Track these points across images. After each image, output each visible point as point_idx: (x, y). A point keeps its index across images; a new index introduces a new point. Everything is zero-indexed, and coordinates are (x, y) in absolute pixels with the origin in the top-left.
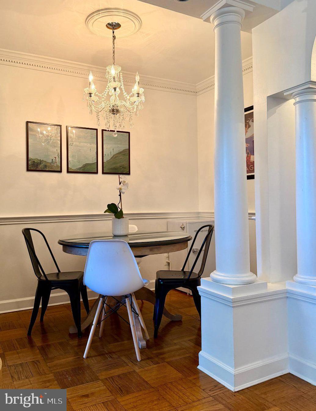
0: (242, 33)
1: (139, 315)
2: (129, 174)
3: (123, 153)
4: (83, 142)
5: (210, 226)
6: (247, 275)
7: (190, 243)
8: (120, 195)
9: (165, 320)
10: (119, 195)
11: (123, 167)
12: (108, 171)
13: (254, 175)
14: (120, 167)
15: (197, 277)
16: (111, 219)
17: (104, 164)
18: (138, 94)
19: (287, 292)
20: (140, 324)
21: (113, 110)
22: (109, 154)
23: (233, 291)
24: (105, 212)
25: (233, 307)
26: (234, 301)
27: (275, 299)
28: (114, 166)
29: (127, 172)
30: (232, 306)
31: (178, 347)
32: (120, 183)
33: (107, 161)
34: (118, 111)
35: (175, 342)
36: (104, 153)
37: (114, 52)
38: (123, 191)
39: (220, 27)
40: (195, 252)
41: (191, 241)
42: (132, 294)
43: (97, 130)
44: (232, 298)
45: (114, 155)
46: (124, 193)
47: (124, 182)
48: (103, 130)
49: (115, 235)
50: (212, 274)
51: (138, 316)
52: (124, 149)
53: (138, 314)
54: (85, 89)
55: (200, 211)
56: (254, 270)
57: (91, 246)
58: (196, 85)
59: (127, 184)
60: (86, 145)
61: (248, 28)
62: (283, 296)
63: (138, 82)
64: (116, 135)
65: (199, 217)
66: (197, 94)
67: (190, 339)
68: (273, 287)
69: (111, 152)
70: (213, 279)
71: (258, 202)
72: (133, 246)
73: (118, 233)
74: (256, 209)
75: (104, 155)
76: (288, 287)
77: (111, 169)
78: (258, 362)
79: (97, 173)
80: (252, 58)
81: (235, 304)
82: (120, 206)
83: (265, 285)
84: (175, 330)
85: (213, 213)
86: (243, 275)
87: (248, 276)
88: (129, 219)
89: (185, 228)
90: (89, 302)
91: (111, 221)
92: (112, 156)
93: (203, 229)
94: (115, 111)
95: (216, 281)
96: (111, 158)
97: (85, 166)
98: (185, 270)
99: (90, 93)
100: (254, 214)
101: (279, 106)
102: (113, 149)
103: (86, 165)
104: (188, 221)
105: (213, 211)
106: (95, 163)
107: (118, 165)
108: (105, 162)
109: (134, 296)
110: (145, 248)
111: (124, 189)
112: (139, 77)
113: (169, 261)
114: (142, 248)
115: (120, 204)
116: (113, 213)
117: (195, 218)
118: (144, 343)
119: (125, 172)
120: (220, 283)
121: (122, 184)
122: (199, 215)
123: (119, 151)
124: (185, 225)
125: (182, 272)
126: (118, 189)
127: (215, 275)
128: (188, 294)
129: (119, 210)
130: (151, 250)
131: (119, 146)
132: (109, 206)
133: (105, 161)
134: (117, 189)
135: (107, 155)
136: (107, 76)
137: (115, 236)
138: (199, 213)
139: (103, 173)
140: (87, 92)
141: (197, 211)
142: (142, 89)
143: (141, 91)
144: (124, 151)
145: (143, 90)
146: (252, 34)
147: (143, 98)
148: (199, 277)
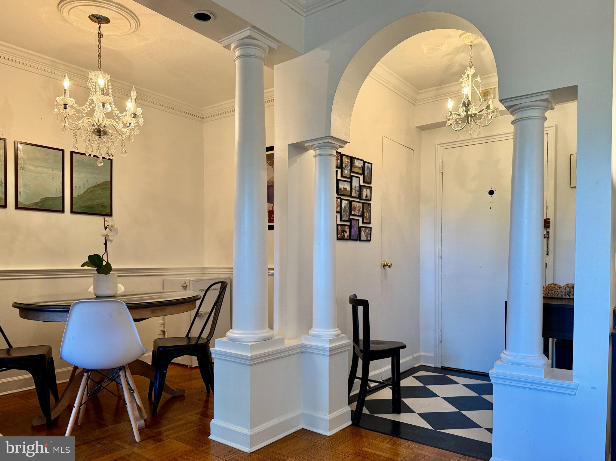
0: (265, 67)
1: (135, 391)
2: (111, 215)
3: (103, 187)
4: (42, 167)
5: (223, 283)
6: (265, 331)
7: (198, 302)
8: (106, 244)
9: (165, 396)
10: (104, 244)
11: (102, 206)
12: (79, 210)
13: (274, 225)
14: (99, 205)
15: (206, 341)
16: (92, 275)
17: (74, 199)
18: (135, 114)
19: (302, 346)
20: (135, 401)
21: (99, 131)
22: (82, 186)
23: (252, 348)
24: (82, 266)
25: (251, 365)
26: (252, 359)
27: (291, 355)
28: (89, 203)
29: (109, 212)
30: (250, 363)
31: (183, 422)
32: (106, 228)
33: (78, 196)
34: (105, 133)
35: (179, 417)
36: (74, 185)
37: (100, 54)
38: (110, 238)
39: (242, 59)
40: (200, 315)
41: (199, 301)
42: (126, 366)
43: (63, 151)
44: (250, 355)
45: (88, 189)
46: (111, 241)
47: (112, 226)
48: (72, 153)
49: (98, 295)
50: (228, 334)
51: (133, 392)
52: (104, 181)
53: (133, 390)
54: (57, 98)
55: (206, 266)
56: (271, 327)
57: (72, 309)
58: (202, 109)
59: (116, 229)
60: (47, 172)
61: (271, 65)
62: (299, 351)
63: (135, 100)
64: (102, 164)
65: (204, 273)
66: (204, 120)
67: (196, 412)
68: (289, 343)
69: (84, 183)
70: (230, 338)
71: (277, 256)
72: (132, 307)
73: (103, 292)
74: (275, 264)
75: (74, 188)
76: (304, 342)
77: (84, 207)
78: (274, 420)
79: (63, 211)
80: (274, 90)
81: (254, 361)
82: (105, 258)
83: (282, 340)
84: (176, 405)
85: (232, 268)
86: (261, 331)
87: (266, 333)
88: (118, 276)
89: (188, 288)
90: (57, 386)
91: (92, 279)
92: (86, 190)
93: (212, 287)
94: (100, 132)
95: (233, 340)
96: (85, 192)
97: (44, 201)
98: (189, 336)
99: (64, 104)
100: (273, 269)
101: (300, 155)
102: (88, 180)
103: (47, 199)
104: (192, 279)
105: (231, 266)
106: (60, 197)
107: (95, 202)
108: (75, 197)
109: (129, 369)
110: (145, 310)
111: (112, 236)
112: (135, 93)
113: (164, 329)
114: (141, 309)
115: (105, 256)
116: (96, 266)
117: (200, 275)
118: (143, 422)
119: (104, 213)
120: (237, 342)
121: (108, 229)
122: (204, 271)
123: (97, 183)
124: (187, 283)
125: (186, 338)
126: (103, 236)
127: (231, 334)
128: (188, 366)
129: (104, 263)
130: (153, 312)
131: (96, 176)
132: (90, 257)
133: (75, 195)
134: (101, 235)
135: (78, 187)
136: (90, 85)
137: (98, 297)
138: (204, 268)
139: (72, 212)
140: (61, 102)
141: (203, 267)
142: (140, 109)
143: (139, 111)
144: (104, 183)
145: (142, 111)
146: (275, 71)
147: (141, 121)
148: (208, 341)
